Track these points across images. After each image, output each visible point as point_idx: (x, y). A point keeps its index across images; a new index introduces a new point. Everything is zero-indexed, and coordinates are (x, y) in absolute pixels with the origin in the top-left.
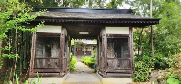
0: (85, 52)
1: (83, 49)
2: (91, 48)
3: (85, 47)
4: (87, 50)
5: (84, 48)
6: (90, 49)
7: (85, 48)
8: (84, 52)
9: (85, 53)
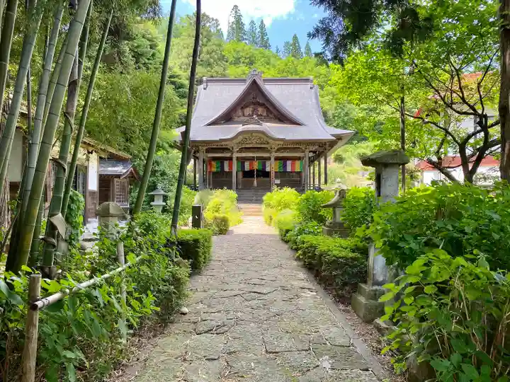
0: (276, 177)
1: (268, 163)
2: (299, 159)
3: (274, 155)
4: (285, 166)
5: (272, 159)
6: (298, 163)
7: (277, 159)
8: (273, 175)
9: (278, 182)
